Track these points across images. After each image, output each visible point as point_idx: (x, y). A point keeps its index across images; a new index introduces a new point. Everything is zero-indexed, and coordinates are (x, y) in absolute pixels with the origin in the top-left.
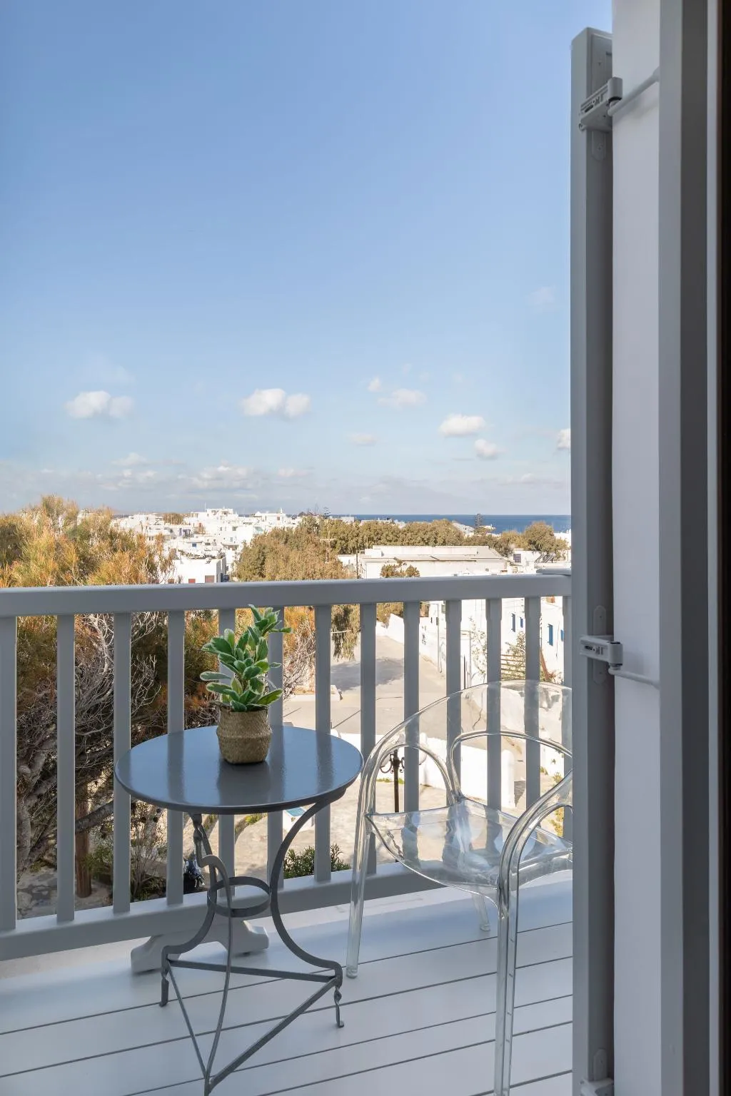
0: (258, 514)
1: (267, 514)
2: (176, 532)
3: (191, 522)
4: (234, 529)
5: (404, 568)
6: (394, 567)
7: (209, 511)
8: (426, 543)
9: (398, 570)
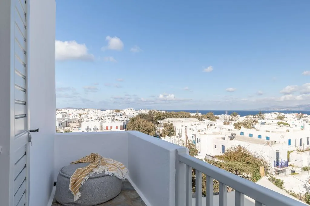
0: (141, 110)
1: (142, 110)
2: (118, 115)
3: (122, 112)
4: (133, 114)
5: (169, 124)
6: (167, 123)
7: (127, 109)
8: (181, 117)
9: (168, 124)
